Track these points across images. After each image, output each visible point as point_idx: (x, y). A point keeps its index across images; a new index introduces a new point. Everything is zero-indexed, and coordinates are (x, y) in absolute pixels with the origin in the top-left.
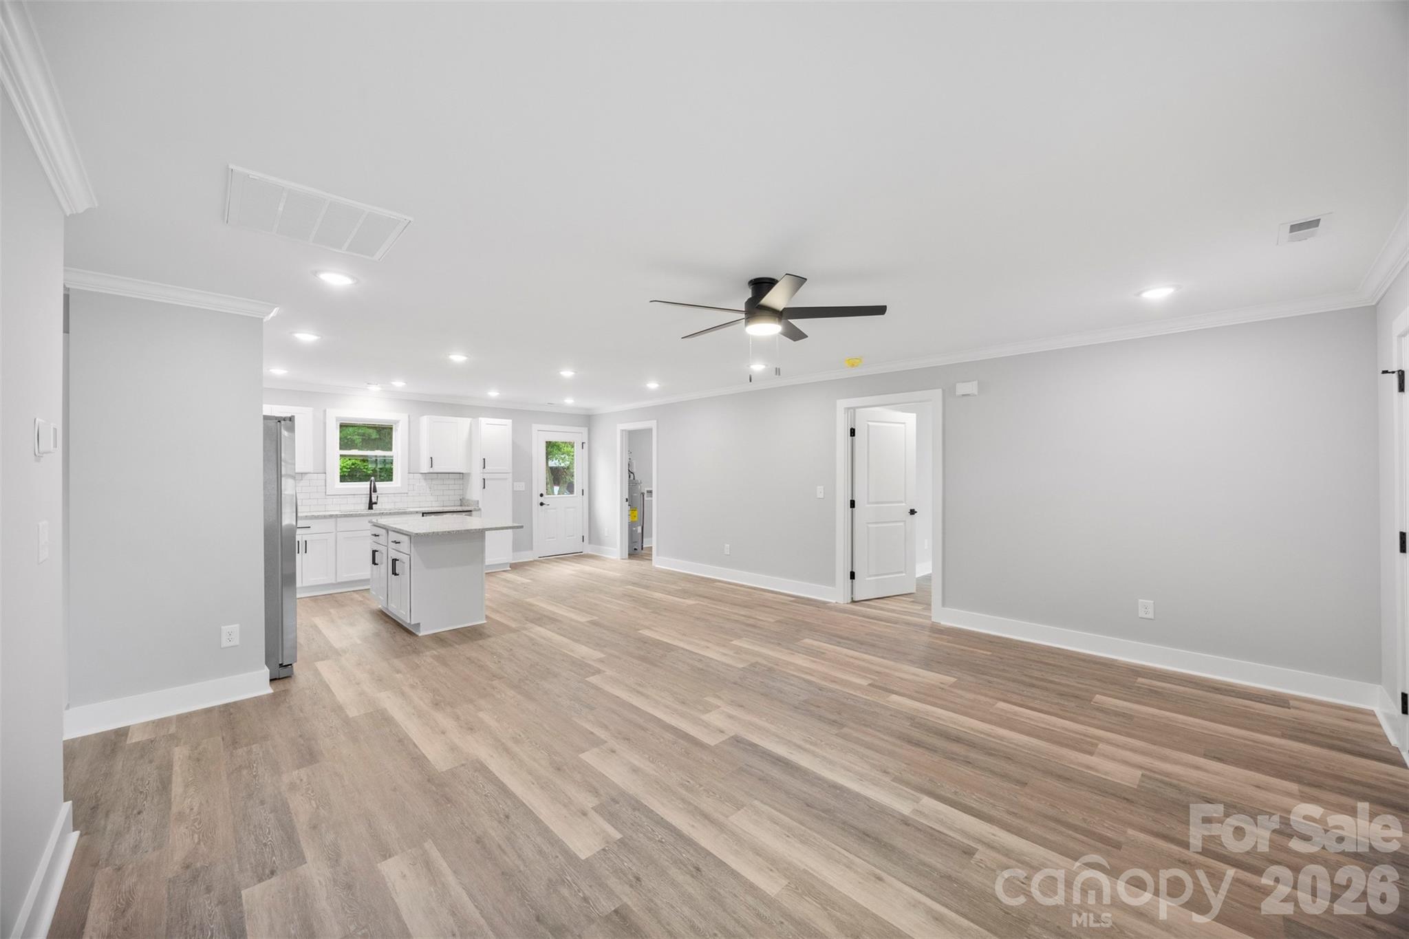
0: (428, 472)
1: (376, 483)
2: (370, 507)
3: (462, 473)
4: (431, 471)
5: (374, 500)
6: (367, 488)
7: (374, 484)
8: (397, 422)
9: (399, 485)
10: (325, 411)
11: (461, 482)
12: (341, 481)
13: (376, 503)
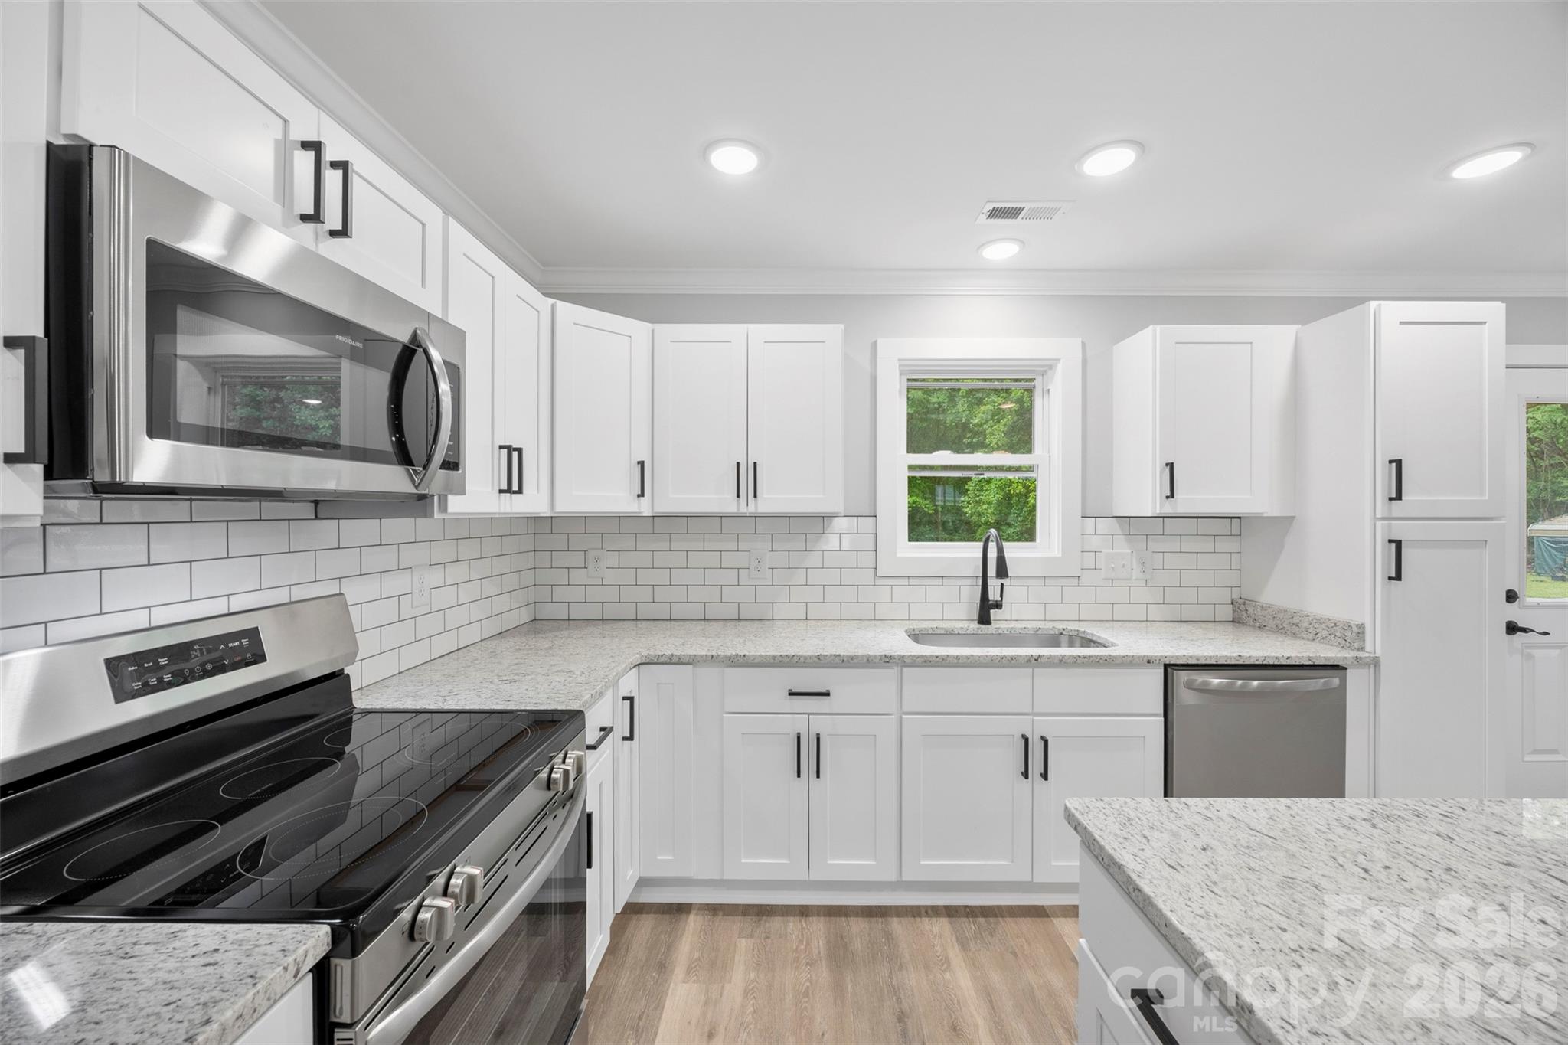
0: (1158, 512)
1: (1005, 544)
2: (984, 619)
3: (1239, 518)
4: (1168, 508)
5: (993, 595)
6: (975, 558)
7: (1000, 550)
8: (1046, 368)
9: (1056, 551)
10: (874, 345)
11: (1232, 545)
12: (911, 539)
13: (998, 606)
